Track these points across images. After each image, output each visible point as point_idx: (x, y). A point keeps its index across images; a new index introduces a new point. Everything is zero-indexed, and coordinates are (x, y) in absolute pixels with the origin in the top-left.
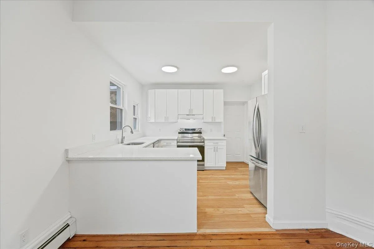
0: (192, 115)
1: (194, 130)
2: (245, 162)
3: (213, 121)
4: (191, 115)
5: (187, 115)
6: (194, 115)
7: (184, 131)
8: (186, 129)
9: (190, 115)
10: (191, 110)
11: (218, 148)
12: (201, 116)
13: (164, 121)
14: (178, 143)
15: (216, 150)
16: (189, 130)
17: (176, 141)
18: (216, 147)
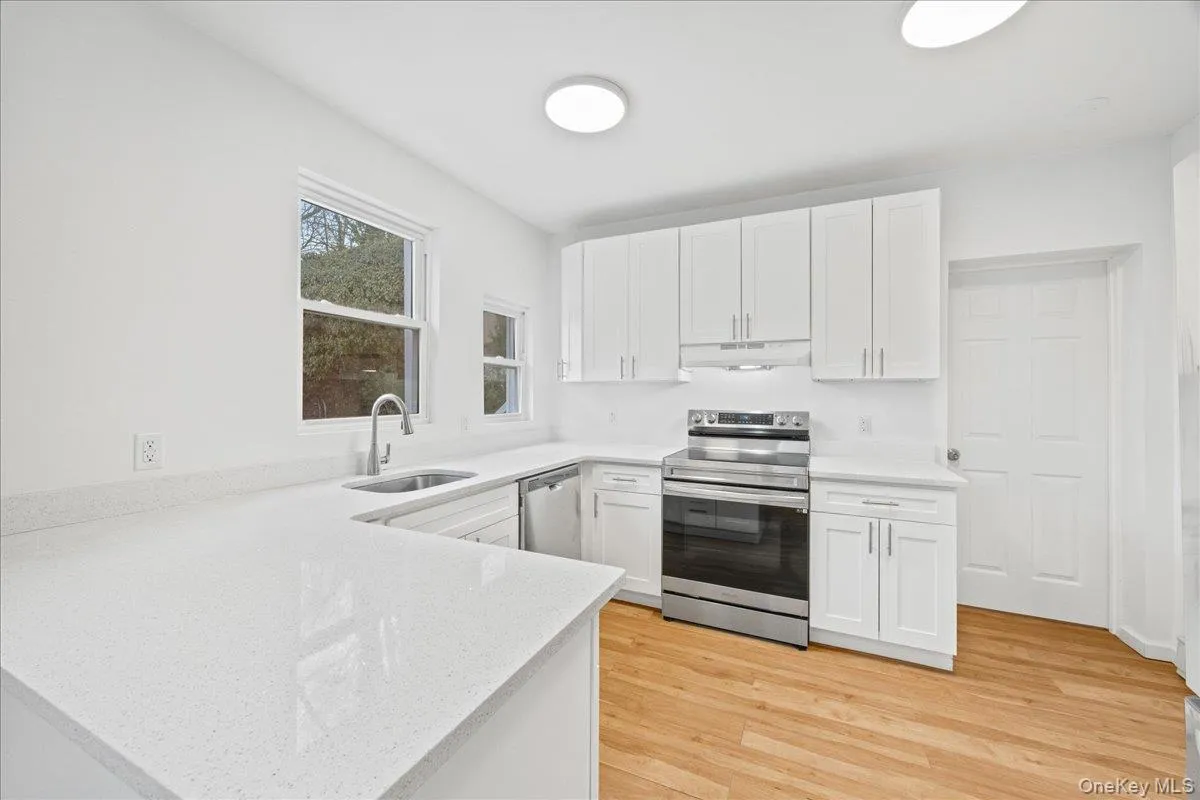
0: (753, 345)
1: (766, 419)
2: (1114, 632)
3: (868, 376)
4: (742, 346)
5: (725, 346)
6: (760, 345)
7: (716, 425)
8: (723, 417)
9: (740, 344)
10: (742, 322)
11: (899, 529)
12: (802, 350)
13: (619, 378)
14: (670, 485)
15: (881, 543)
16: (736, 418)
17: (657, 475)
18: (885, 524)
